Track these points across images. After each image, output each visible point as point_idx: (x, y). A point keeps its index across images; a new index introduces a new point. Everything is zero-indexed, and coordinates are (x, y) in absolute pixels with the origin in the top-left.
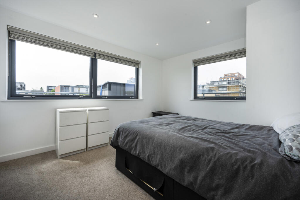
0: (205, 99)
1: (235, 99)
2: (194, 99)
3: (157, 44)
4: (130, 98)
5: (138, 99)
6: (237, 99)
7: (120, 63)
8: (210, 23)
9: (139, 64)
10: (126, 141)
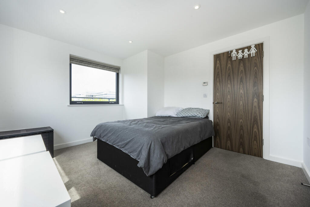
0: (83, 104)
2: (71, 104)
6: (111, 104)
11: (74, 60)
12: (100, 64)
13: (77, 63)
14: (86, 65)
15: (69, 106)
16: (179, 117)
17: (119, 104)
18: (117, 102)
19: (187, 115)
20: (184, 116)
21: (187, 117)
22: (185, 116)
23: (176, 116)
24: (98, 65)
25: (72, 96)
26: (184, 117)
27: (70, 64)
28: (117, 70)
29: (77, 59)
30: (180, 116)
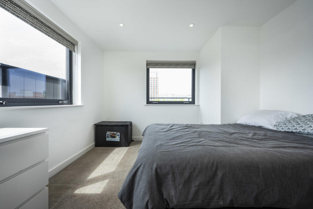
0: (158, 104)
1: (183, 104)
2: (147, 104)
3: (121, 25)
4: (59, 104)
5: (72, 104)
6: (185, 104)
7: (40, 30)
8: (193, 26)
9: (74, 45)
10: (193, 189)
11: (150, 64)
12: (173, 63)
13: (152, 66)
14: (160, 67)
15: (145, 105)
16: (280, 132)
17: (194, 104)
18: (193, 102)
19: (300, 129)
20: (292, 129)
21: (299, 133)
22: (294, 131)
23: (275, 129)
24: (171, 64)
25: (150, 97)
26: (291, 132)
27: (147, 69)
28: (192, 65)
29: (152, 63)
30: (283, 129)
